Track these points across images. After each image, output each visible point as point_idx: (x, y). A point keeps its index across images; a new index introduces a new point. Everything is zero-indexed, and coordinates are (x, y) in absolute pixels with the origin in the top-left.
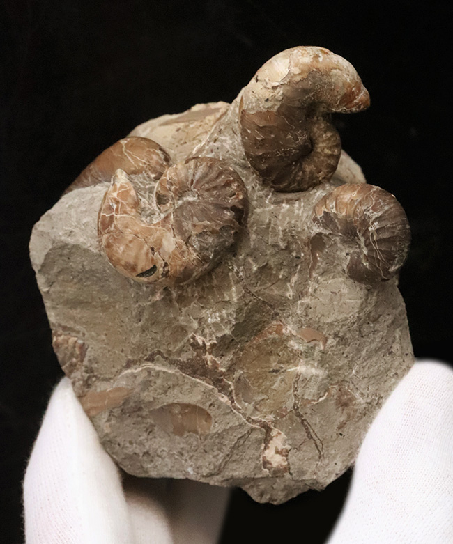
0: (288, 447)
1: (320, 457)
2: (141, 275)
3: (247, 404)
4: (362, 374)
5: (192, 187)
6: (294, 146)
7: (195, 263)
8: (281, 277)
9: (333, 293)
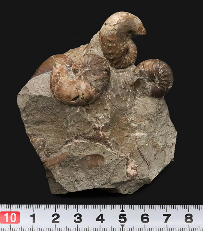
0: (136, 166)
1: (149, 169)
2: (73, 100)
3: (118, 151)
4: (159, 134)
5: (88, 65)
6: (123, 48)
7: (94, 92)
8: (124, 99)
9: (145, 103)
